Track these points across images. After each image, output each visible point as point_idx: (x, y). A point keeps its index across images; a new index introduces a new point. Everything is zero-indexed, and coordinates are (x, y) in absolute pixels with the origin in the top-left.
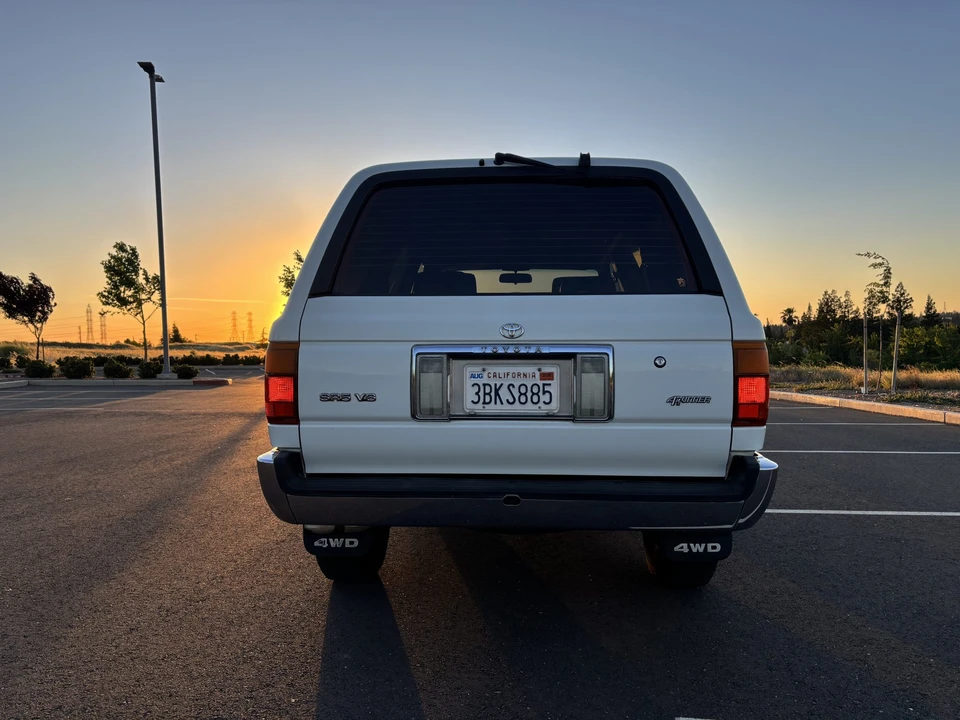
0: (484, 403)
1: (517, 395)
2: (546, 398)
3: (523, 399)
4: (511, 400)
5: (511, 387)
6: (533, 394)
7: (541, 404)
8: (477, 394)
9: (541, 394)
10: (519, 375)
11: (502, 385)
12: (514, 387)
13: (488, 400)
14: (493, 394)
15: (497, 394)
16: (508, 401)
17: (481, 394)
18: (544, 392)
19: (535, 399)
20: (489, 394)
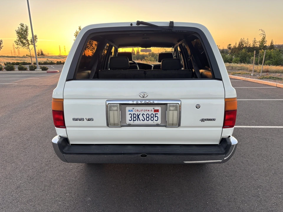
0: (134, 120)
1: (145, 118)
2: (156, 119)
3: (148, 119)
4: (143, 120)
5: (143, 115)
6: (151, 117)
7: (154, 121)
8: (131, 117)
9: (154, 117)
10: (146, 110)
11: (140, 114)
12: (144, 115)
13: (135, 119)
14: (137, 117)
15: (138, 117)
16: (142, 120)
17: (132, 117)
18: (155, 117)
19: (152, 119)
20: (135, 117)
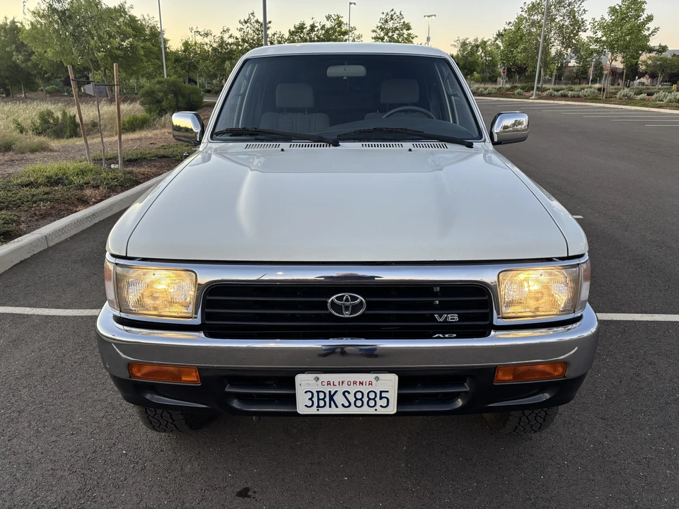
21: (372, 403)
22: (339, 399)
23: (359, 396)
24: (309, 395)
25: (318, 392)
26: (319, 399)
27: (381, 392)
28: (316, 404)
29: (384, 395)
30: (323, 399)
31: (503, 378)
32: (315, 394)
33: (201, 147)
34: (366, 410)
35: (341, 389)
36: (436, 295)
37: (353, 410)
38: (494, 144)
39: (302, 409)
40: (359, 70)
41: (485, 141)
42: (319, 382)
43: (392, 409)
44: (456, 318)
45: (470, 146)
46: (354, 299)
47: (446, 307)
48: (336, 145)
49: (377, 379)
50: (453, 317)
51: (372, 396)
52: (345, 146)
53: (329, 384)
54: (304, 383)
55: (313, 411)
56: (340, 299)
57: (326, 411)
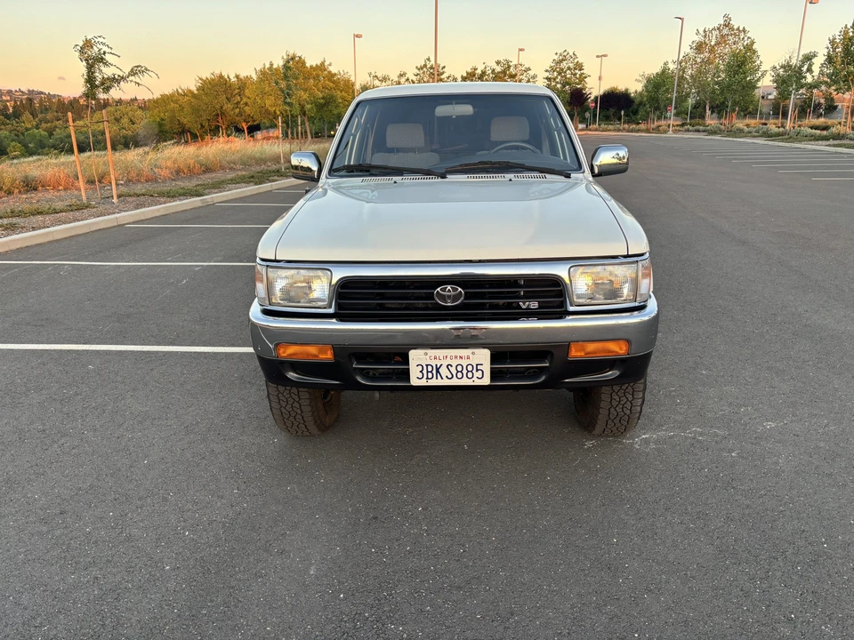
21: (470, 375)
22: (444, 371)
23: (459, 368)
24: (420, 368)
25: (427, 365)
26: (428, 372)
27: (477, 365)
28: (425, 376)
29: (479, 367)
30: (431, 372)
31: (576, 353)
32: (425, 367)
33: (320, 184)
34: (465, 382)
35: (445, 363)
36: (521, 287)
37: (455, 382)
38: (594, 175)
39: (414, 382)
40: (468, 109)
41: (584, 172)
42: (428, 357)
43: (486, 381)
44: (536, 304)
45: (568, 176)
46: (455, 290)
47: (529, 296)
48: (444, 177)
49: (473, 353)
50: (534, 305)
51: (470, 368)
52: (451, 178)
53: (435, 358)
54: (417, 357)
55: (423, 382)
56: (444, 290)
57: (434, 382)
